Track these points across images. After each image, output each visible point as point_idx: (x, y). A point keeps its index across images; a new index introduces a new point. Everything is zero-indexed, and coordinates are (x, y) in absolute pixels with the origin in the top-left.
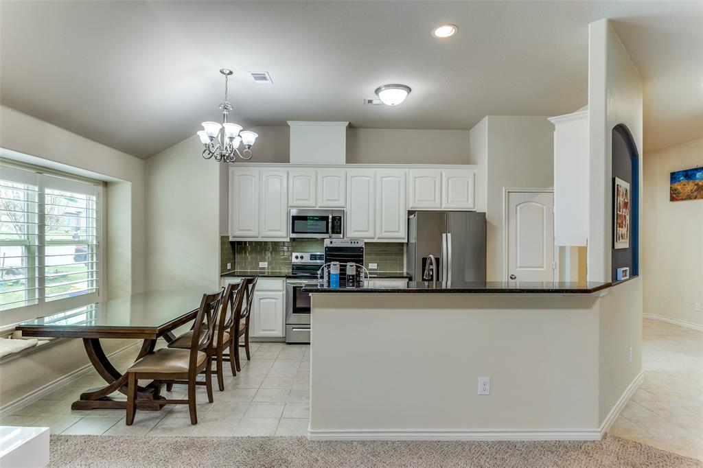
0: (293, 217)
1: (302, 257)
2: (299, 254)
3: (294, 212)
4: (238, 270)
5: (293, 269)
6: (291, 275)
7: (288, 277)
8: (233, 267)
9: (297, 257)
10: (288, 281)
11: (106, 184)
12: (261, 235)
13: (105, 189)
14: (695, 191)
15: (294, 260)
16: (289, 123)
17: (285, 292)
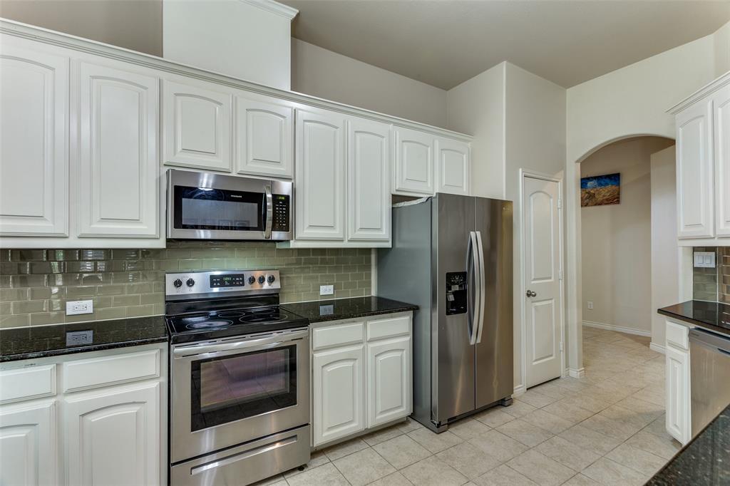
1: (191, 283)
2: (183, 278)
9: (178, 284)
12: (76, 233)
14: (586, 199)
17: (165, 379)
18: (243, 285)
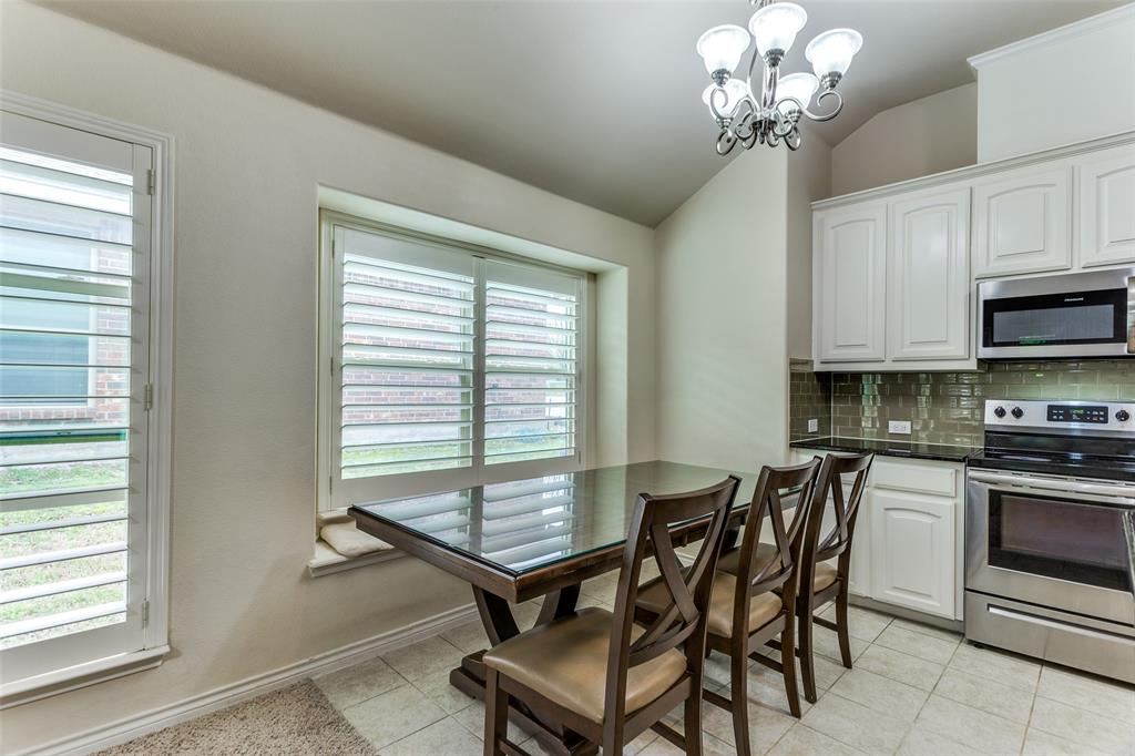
0: (986, 302)
1: (1018, 413)
2: (1008, 406)
3: (989, 290)
4: (836, 434)
5: (988, 441)
6: (982, 457)
7: (972, 462)
8: (824, 425)
9: (1000, 413)
10: (972, 474)
11: (594, 276)
12: (890, 357)
13: (592, 285)
15: (990, 419)
16: (973, 62)
17: (961, 501)
18: (1106, 421)
